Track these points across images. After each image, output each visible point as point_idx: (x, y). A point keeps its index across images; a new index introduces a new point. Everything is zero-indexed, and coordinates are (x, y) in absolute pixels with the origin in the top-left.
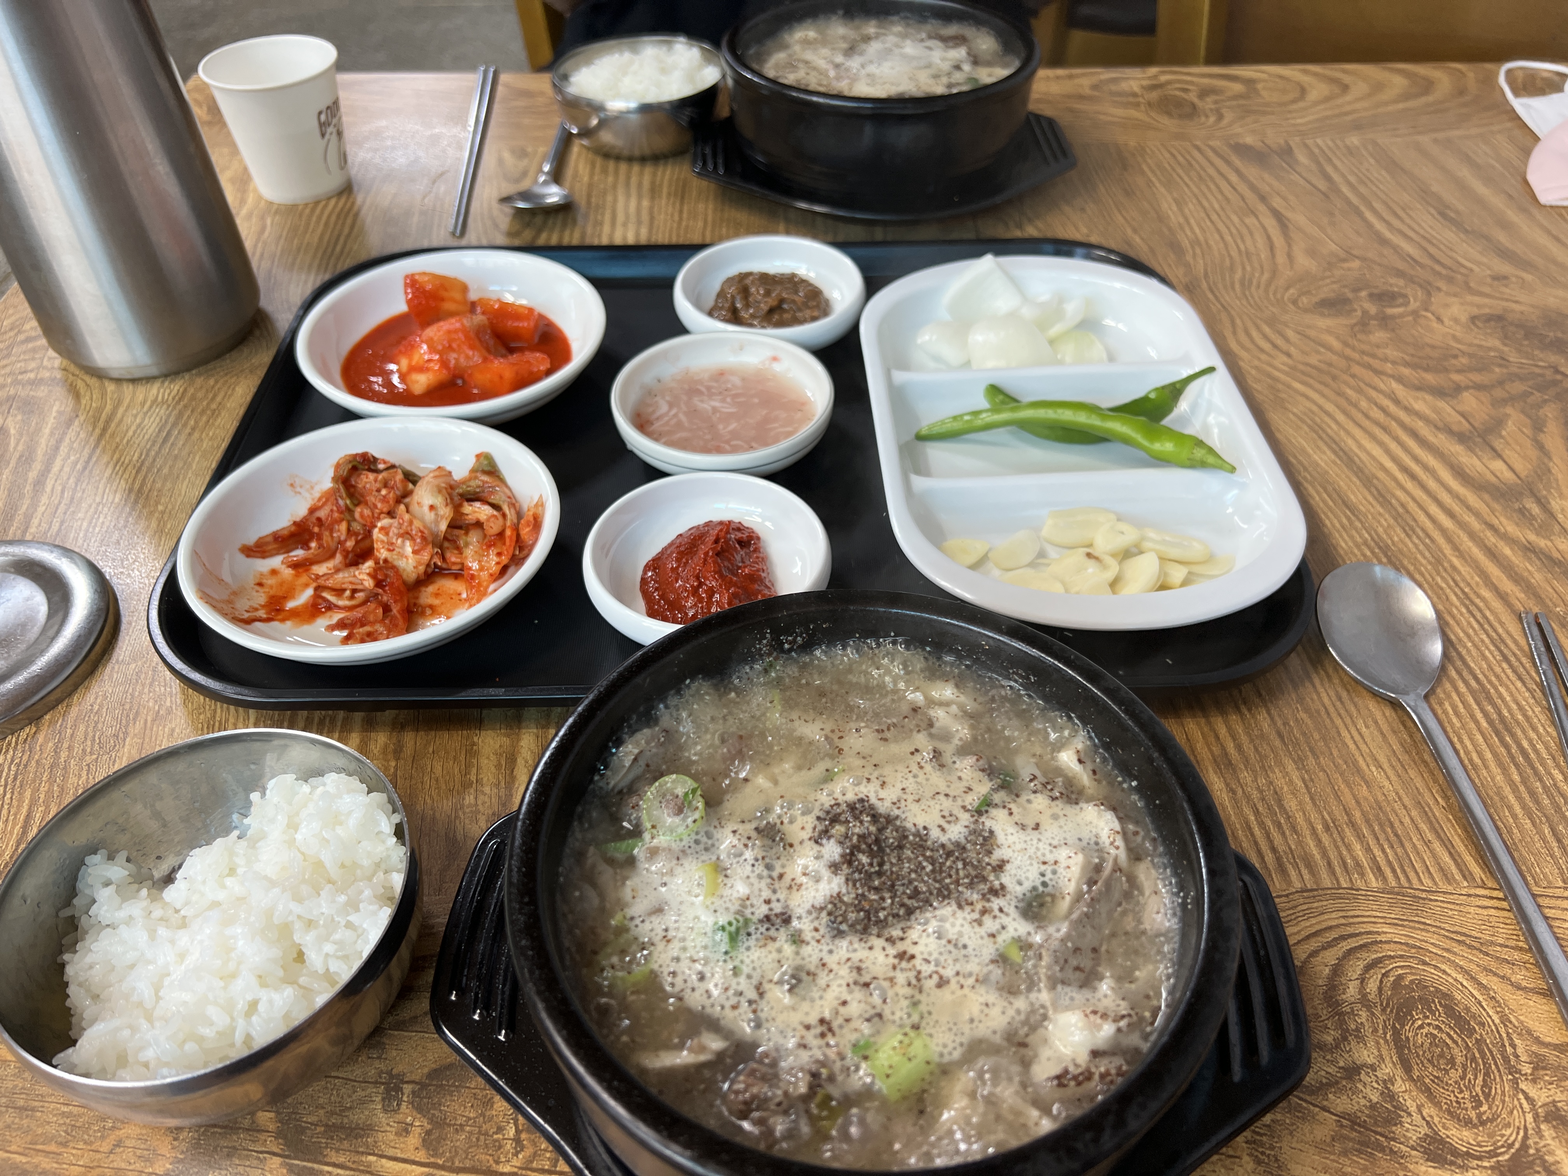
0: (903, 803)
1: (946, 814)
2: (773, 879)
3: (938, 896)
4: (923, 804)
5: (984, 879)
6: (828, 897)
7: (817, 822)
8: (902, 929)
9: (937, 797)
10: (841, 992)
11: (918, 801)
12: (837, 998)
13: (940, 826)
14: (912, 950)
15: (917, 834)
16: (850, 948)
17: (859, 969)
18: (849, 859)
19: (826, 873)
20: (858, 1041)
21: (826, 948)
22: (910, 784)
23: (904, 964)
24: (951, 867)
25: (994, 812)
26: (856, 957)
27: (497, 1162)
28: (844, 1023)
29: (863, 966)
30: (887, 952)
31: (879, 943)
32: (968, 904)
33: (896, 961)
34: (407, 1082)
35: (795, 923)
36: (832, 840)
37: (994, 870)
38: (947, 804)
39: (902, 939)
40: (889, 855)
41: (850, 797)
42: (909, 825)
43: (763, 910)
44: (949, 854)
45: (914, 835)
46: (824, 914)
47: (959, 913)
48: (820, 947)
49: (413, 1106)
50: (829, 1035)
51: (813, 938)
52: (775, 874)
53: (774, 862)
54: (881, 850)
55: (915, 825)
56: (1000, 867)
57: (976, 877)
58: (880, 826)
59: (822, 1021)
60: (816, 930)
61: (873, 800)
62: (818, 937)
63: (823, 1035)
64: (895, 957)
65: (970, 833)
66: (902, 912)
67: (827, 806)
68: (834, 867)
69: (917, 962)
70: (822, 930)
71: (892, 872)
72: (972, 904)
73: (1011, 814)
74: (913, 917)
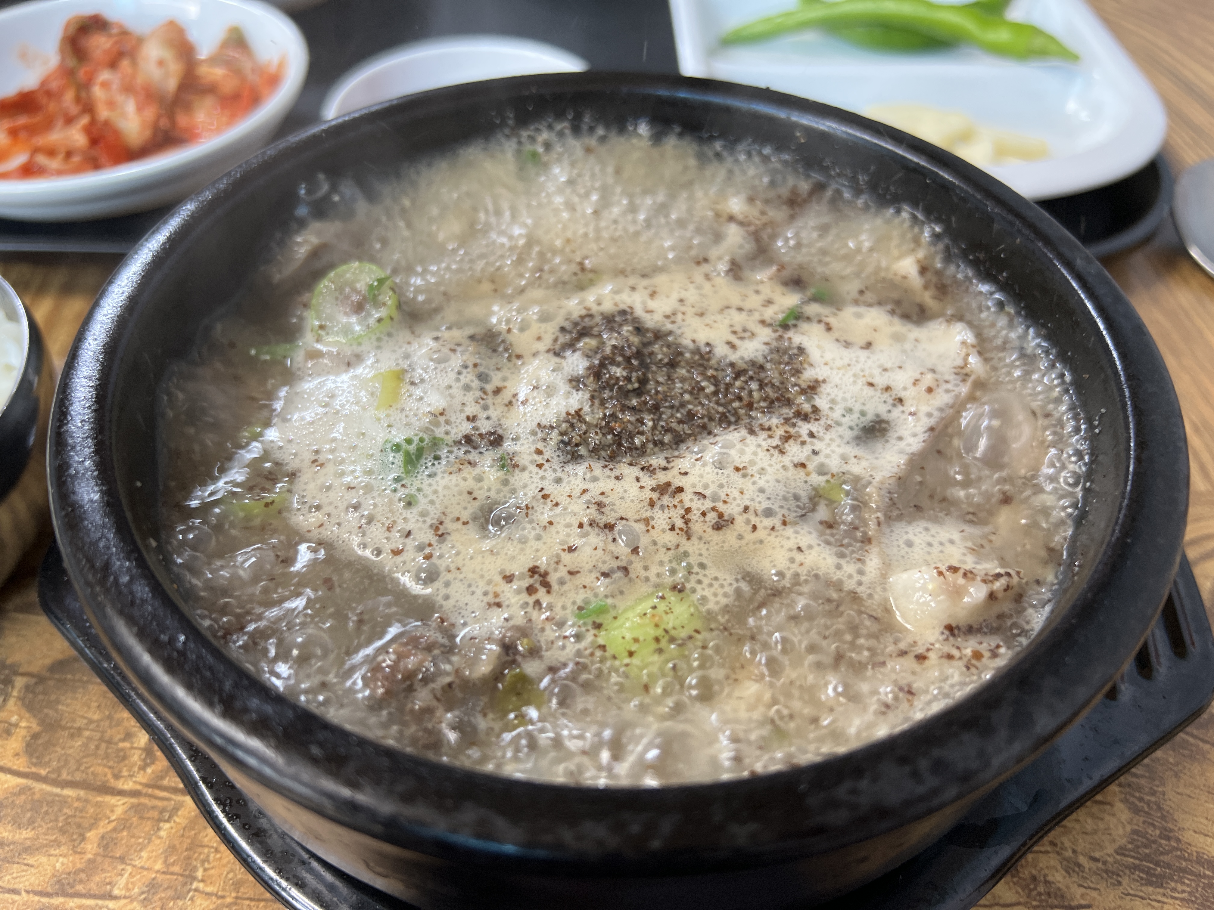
0: (680, 317)
1: (738, 328)
2: (485, 393)
3: (721, 421)
4: (709, 319)
5: (789, 402)
6: (564, 415)
7: (558, 334)
8: (666, 458)
9: (726, 311)
10: (568, 535)
11: (701, 315)
12: (562, 543)
13: (729, 343)
14: (678, 482)
15: (697, 351)
16: (588, 476)
17: (600, 505)
18: (597, 372)
19: (563, 387)
20: (587, 602)
21: (550, 475)
22: (691, 295)
23: (666, 500)
24: (742, 389)
25: (804, 326)
26: (595, 489)
27: (117, 777)
28: (568, 577)
29: (607, 501)
30: (642, 483)
31: (629, 472)
32: (763, 429)
33: (655, 496)
34: (23, 674)
35: (507, 445)
36: (578, 354)
37: (803, 392)
38: (738, 319)
39: (665, 469)
40: (655, 373)
41: (608, 307)
42: (686, 342)
43: (466, 428)
44: (738, 374)
45: (693, 353)
46: (555, 434)
47: (750, 439)
48: (541, 473)
49: (24, 704)
50: (542, 591)
51: (532, 462)
52: (490, 387)
53: (492, 373)
54: (644, 365)
55: (694, 341)
56: (813, 388)
57: (778, 399)
58: (645, 340)
59: (533, 571)
60: (539, 452)
61: (639, 312)
62: (541, 462)
63: (531, 590)
64: (653, 490)
65: (771, 351)
66: (667, 438)
67: (575, 316)
68: (575, 382)
69: (687, 497)
70: (548, 453)
71: (657, 392)
72: (769, 429)
73: (829, 328)
74: (683, 446)
